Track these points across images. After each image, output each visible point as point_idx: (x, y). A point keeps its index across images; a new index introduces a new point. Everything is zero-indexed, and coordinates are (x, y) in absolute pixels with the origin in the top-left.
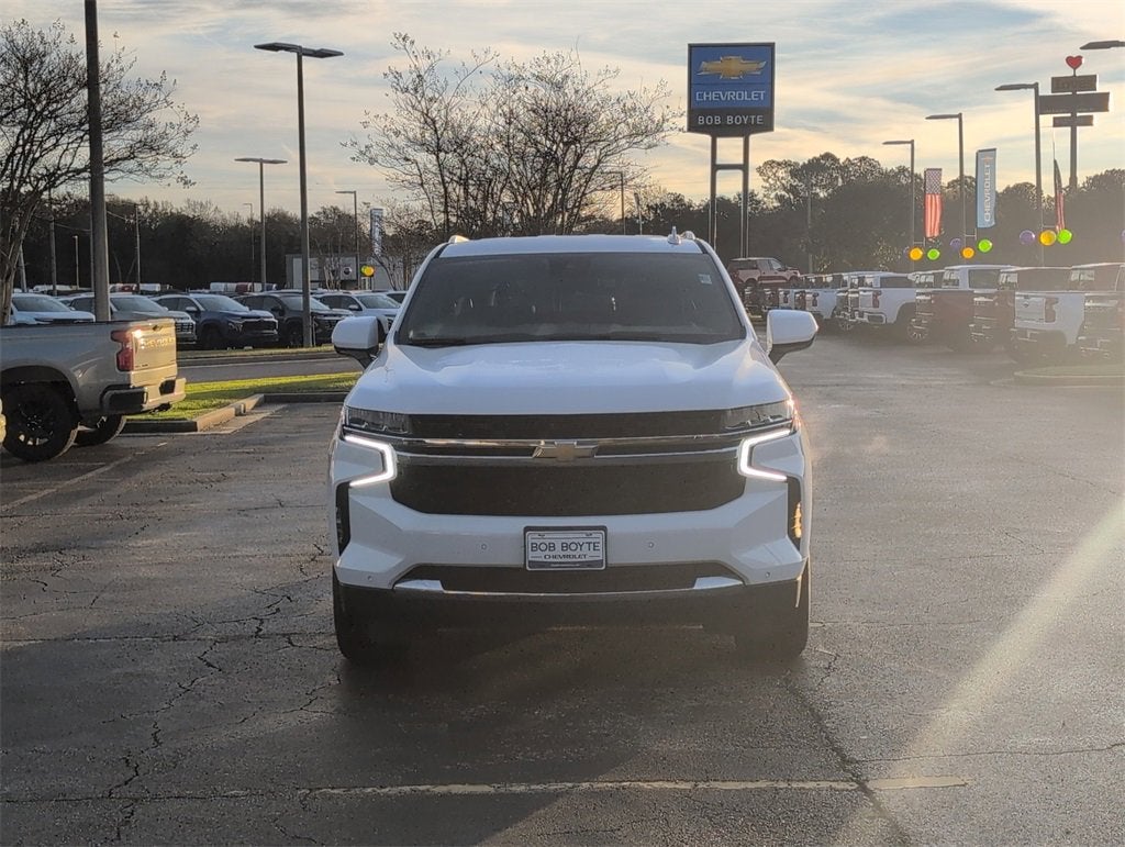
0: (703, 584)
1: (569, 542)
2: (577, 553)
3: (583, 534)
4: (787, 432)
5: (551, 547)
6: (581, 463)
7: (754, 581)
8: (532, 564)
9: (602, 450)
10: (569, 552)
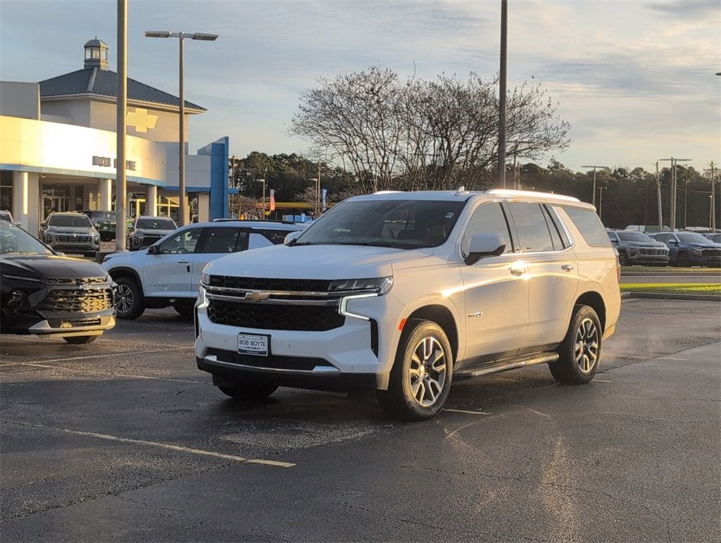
0: (318, 369)
1: (254, 341)
2: (257, 347)
3: (258, 338)
4: (376, 294)
5: (247, 343)
6: (262, 302)
7: (343, 371)
8: (240, 350)
9: (271, 297)
10: (253, 346)
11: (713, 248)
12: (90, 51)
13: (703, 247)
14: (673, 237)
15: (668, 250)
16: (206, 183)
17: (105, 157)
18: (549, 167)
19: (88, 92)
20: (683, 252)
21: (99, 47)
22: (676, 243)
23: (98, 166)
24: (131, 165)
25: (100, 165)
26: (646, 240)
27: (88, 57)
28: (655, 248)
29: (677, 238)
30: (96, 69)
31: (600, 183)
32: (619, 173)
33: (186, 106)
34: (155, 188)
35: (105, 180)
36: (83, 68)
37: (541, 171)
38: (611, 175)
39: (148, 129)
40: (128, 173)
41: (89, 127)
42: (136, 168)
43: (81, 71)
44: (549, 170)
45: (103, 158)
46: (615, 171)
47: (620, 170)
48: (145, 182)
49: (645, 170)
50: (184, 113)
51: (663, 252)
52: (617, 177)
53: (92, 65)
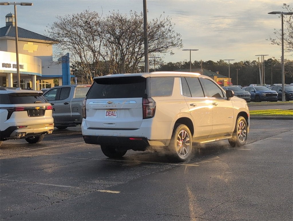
11: (271, 93)
12: (8, 18)
13: (266, 93)
14: (253, 88)
15: (250, 94)
16: (60, 73)
17: (8, 63)
18: (218, 62)
19: (5, 36)
20: (257, 95)
21: (12, 17)
22: (255, 91)
23: (5, 68)
24: (22, 67)
25: (6, 67)
26: (240, 90)
27: (7, 21)
28: (244, 94)
29: (255, 89)
30: (11, 26)
31: (238, 67)
32: (246, 63)
33: (18, 37)
34: (35, 77)
35: (10, 73)
36: (5, 26)
37: (215, 64)
38: (243, 64)
39: (34, 51)
40: (20, 70)
41: (7, 51)
42: (23, 68)
43: (5, 27)
44: (218, 63)
45: (7, 64)
46: (245, 62)
47: (247, 62)
48: (30, 74)
49: (257, 61)
50: (17, 40)
51: (248, 95)
52: (246, 65)
53: (9, 24)
